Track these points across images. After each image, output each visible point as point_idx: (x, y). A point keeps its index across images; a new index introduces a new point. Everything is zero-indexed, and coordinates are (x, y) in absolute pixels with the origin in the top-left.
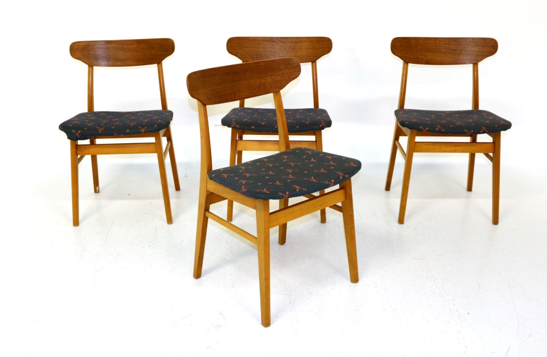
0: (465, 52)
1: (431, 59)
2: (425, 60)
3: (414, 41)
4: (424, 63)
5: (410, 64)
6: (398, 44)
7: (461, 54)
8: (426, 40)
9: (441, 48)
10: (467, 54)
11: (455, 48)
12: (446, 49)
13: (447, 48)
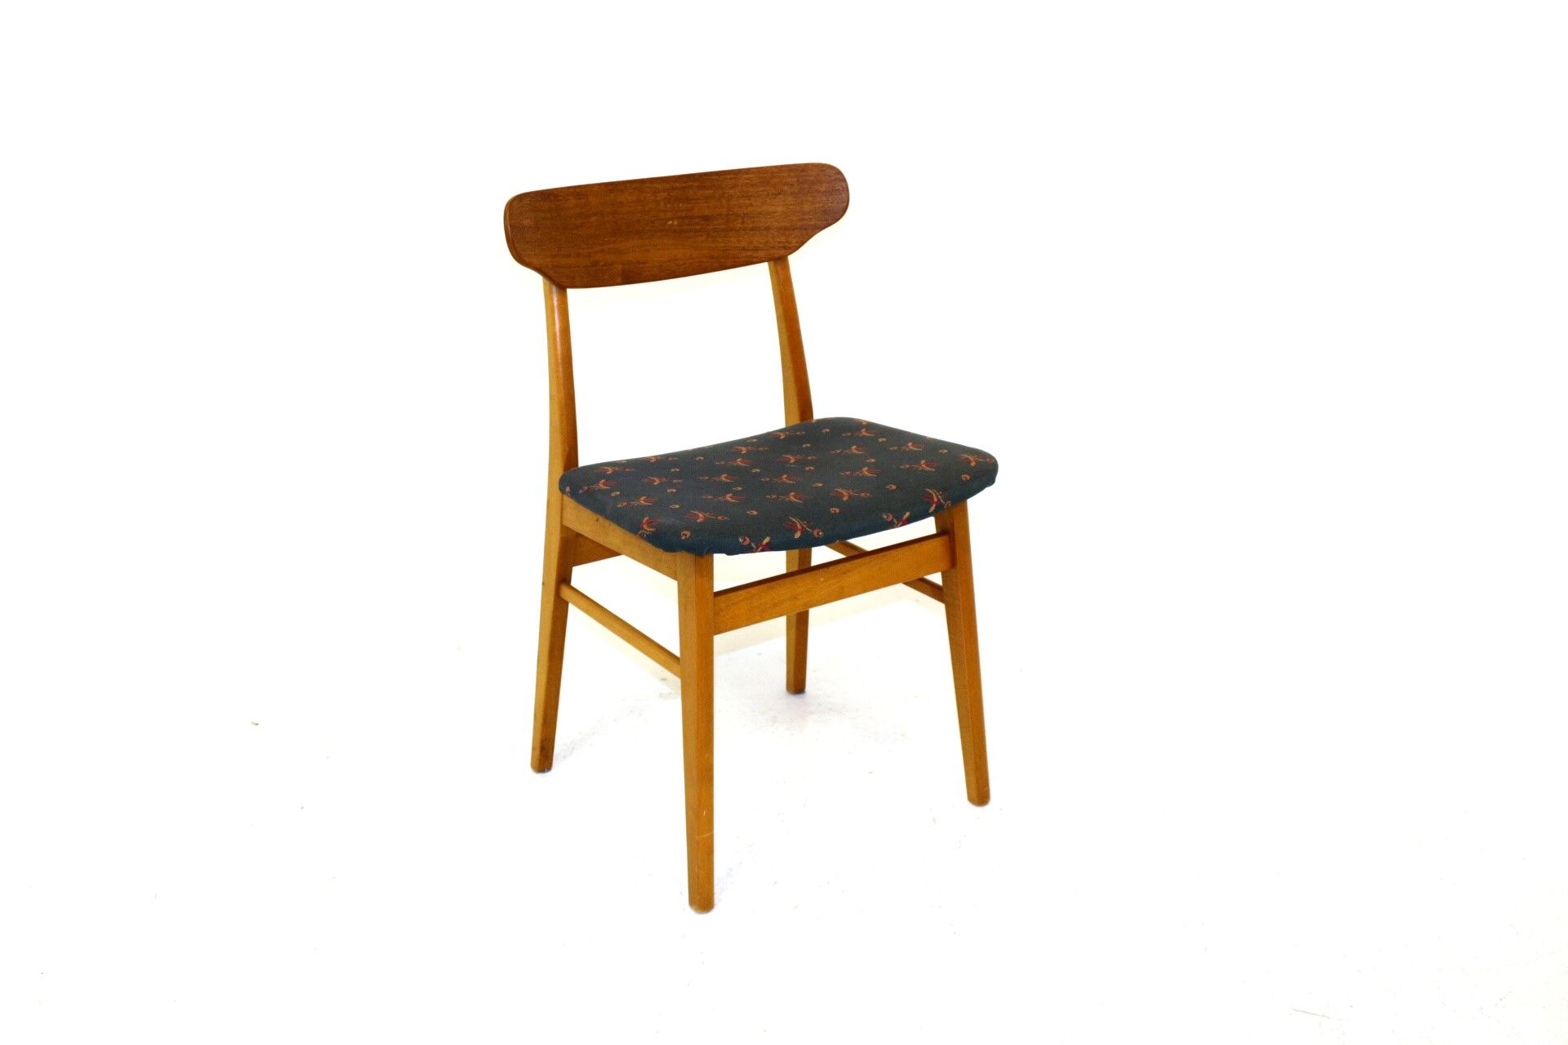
0: (743, 223)
1: (639, 263)
2: (620, 267)
3: (572, 201)
4: (620, 280)
5: (571, 293)
6: (527, 222)
7: (731, 230)
8: (611, 191)
9: (662, 215)
10: (752, 229)
11: (707, 212)
12: (680, 218)
13: (683, 214)
